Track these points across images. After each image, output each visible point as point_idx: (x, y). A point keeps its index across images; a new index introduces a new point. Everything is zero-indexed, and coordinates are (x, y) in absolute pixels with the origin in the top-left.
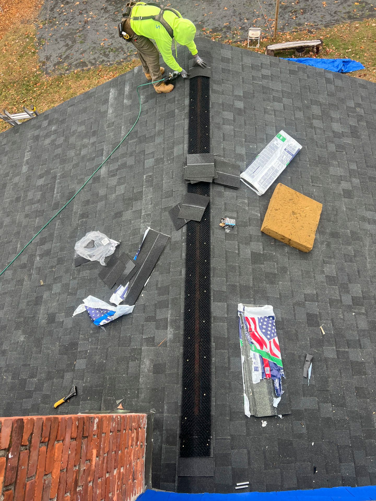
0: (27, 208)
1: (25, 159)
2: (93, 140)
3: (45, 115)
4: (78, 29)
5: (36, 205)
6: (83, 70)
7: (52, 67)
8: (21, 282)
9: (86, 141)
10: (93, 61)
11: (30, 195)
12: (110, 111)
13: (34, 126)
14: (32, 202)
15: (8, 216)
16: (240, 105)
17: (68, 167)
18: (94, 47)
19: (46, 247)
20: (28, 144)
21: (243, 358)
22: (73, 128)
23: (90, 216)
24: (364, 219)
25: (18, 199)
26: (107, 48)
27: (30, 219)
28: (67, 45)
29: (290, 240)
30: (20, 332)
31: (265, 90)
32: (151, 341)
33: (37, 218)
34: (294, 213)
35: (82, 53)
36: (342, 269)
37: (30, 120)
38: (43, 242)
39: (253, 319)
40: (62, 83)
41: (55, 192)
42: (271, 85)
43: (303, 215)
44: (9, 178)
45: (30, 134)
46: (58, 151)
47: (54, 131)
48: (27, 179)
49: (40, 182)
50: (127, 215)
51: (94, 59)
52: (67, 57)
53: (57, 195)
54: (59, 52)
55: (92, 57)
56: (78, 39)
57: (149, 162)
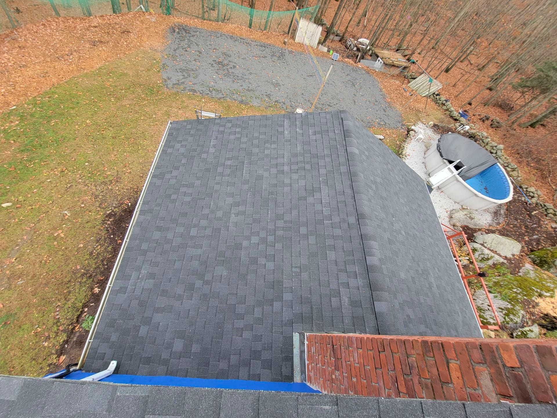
0: (217, 178)
1: (212, 144)
3: (227, 119)
4: (192, 69)
5: (226, 178)
7: (171, 85)
8: (218, 230)
9: (268, 145)
11: (220, 169)
13: (218, 124)
14: (222, 174)
15: (198, 180)
17: (254, 158)
19: (241, 208)
20: (213, 134)
22: (256, 135)
23: (278, 195)
25: (207, 170)
26: (212, 88)
27: (221, 186)
30: (222, 268)
32: (347, 285)
33: (229, 187)
35: (194, 84)
40: (178, 97)
41: (244, 173)
44: (196, 153)
45: (216, 128)
46: (244, 146)
47: (238, 132)
48: (215, 158)
49: (229, 163)
50: (310, 200)
51: (202, 90)
52: (183, 83)
53: (246, 175)
54: (177, 77)
55: (201, 89)
56: (191, 74)
57: (323, 171)
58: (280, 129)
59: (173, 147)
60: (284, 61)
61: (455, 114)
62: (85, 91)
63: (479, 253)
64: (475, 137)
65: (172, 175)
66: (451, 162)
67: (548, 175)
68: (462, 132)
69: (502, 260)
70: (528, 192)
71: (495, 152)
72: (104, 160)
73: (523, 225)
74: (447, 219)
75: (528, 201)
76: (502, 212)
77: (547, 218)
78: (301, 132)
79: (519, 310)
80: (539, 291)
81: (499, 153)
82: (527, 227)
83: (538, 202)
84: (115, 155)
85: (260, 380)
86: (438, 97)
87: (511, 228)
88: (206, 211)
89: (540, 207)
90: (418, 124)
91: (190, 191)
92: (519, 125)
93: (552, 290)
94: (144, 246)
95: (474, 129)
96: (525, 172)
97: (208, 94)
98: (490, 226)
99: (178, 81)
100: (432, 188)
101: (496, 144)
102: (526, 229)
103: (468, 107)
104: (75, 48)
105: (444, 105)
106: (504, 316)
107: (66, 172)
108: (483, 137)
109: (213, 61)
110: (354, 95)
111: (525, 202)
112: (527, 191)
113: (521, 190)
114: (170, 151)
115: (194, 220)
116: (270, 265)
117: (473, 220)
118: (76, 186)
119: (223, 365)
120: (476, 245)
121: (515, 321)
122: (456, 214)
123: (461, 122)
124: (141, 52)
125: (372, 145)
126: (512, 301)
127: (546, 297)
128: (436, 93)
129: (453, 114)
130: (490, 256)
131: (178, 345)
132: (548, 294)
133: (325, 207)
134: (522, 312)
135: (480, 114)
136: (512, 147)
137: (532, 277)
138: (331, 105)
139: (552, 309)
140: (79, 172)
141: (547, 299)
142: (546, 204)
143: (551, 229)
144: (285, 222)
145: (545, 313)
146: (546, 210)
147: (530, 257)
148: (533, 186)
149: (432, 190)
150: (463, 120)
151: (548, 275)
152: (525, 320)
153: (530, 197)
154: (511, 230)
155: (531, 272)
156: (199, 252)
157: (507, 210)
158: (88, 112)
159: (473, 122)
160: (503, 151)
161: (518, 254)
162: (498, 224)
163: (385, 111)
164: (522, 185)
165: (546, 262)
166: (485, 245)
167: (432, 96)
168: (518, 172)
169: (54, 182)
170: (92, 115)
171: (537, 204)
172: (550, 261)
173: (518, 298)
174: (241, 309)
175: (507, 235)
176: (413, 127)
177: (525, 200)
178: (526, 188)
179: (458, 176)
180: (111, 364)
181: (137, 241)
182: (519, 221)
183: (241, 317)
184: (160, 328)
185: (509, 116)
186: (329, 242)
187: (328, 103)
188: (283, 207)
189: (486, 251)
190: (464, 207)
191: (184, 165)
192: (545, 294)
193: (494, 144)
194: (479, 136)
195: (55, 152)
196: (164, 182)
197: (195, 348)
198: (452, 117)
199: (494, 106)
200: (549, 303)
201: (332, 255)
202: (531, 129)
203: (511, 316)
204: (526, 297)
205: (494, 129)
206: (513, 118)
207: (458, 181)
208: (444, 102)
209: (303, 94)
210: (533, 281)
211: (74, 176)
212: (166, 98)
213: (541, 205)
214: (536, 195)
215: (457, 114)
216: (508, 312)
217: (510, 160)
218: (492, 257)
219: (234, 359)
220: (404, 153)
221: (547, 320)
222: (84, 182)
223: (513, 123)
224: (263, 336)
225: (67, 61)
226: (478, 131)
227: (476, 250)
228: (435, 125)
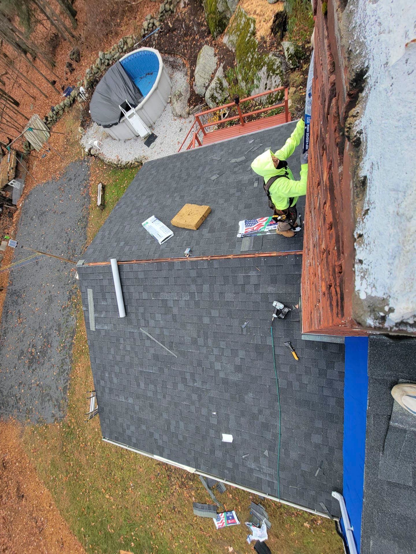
0: (159, 397)
1: (124, 400)
2: (122, 341)
3: (96, 384)
4: (41, 391)
5: (158, 388)
6: (69, 389)
7: (60, 413)
8: (211, 399)
9: (121, 347)
10: (65, 381)
11: (150, 394)
12: (106, 327)
13: (102, 393)
14: (155, 393)
15: (162, 415)
16: (122, 244)
17: (136, 361)
18: (56, 379)
19: (188, 376)
20: (113, 398)
21: (267, 233)
22: (111, 357)
23: (172, 341)
24: (196, 190)
25: (151, 406)
26: (60, 370)
27: (167, 394)
28: (49, 400)
29: (203, 216)
30: (246, 397)
31: (117, 233)
32: (257, 286)
33: (167, 387)
34: (189, 215)
35: (58, 389)
36: (222, 197)
37: (97, 398)
38: (184, 380)
39: (246, 230)
40: (74, 406)
41: (152, 371)
42: (115, 231)
43: (190, 211)
44: (134, 415)
45: (107, 397)
46: (124, 370)
47: (109, 375)
48: (138, 398)
49: (142, 385)
50: (175, 311)
51: (64, 380)
52: (57, 400)
53: (154, 370)
54: (51, 407)
55: (62, 381)
56: (47, 392)
57: (145, 296)
58: (103, 333)
59: (130, 437)
60: (23, 290)
61: (67, 101)
62: (74, 501)
63: (215, 92)
64: (91, 82)
65: (158, 438)
66: (122, 115)
67: (129, 5)
68: (87, 95)
69: (221, 69)
70: (149, 29)
71: (107, 61)
72: (146, 478)
73: (184, 38)
74: (183, 120)
75: (158, 30)
76: (171, 59)
77: (175, 11)
78: (104, 313)
79: (269, 58)
80: (249, 35)
81: (108, 56)
82: (186, 35)
83: (158, 19)
84: (141, 467)
85: (344, 372)
86: (49, 119)
87: (187, 52)
88: (193, 409)
89: (164, 17)
90: (82, 144)
91: (173, 422)
92: (75, 29)
93: (248, 20)
94: (230, 465)
95: (83, 81)
96: (126, 29)
97: (67, 374)
98: (186, 75)
99: (55, 406)
100: (151, 134)
101: (99, 60)
102: (187, 36)
103: (58, 85)
104: (28, 515)
105: (57, 113)
106: (275, 75)
107: (161, 515)
108: (91, 73)
109: (29, 369)
110: (54, 213)
111: (160, 33)
112: (147, 30)
113: (147, 36)
114: (134, 440)
115: (202, 420)
116: (242, 353)
117: (183, 94)
118: (173, 504)
119: (332, 402)
120: (208, 95)
121: (279, 64)
122: (177, 111)
123: (76, 95)
124: (25, 448)
125: (112, 234)
126: (261, 64)
127: (255, 28)
128: (45, 121)
129: (68, 103)
130: (217, 82)
131: (317, 439)
132: (252, 25)
133: (182, 298)
134: (270, 55)
135: (65, 73)
136: (100, 40)
137: (236, 39)
138: (68, 239)
139: (266, 24)
140: (160, 502)
141: (257, 26)
142: (160, 11)
143: (186, 9)
144: (199, 336)
145: (270, 30)
146: (166, 11)
147: (217, 37)
148: (142, 22)
149: (153, 134)
150: (73, 93)
151: (233, 21)
152: (278, 53)
153: (154, 27)
154: (189, 52)
155: (231, 38)
156: (232, 417)
157: (169, 54)
158: (97, 497)
159: (75, 81)
160: (106, 53)
161: (213, 49)
162: (184, 65)
163: (70, 180)
164: (142, 35)
165: (220, 21)
166: (206, 85)
167: (49, 125)
168: (128, 38)
169: (172, 525)
170: (100, 493)
171: (161, 21)
172: (219, 17)
173: (258, 57)
174: (283, 383)
175: (196, 57)
176: (87, 150)
177: (157, 33)
178: (144, 30)
179: (137, 108)
180: (335, 497)
181: (225, 471)
182: (180, 42)
183: (290, 384)
184: (303, 453)
185: (65, 40)
186: (217, 298)
187: (67, 242)
188: (184, 337)
189: (213, 85)
190: (169, 101)
191: (148, 428)
192: (252, 28)
193: (98, 61)
194: (90, 77)
195: (141, 526)
196: (167, 446)
197: (318, 424)
198: (71, 105)
199: (55, 55)
200: (260, 25)
201: (229, 296)
202: (79, 16)
203: (275, 67)
204: (255, 49)
205: (82, 59)
206: (66, 34)
207: (142, 108)
208: (54, 112)
209: (58, 271)
210: (240, 39)
211: (164, 506)
212: (76, 418)
213: (161, 16)
214: (152, 21)
215: (67, 99)
216: (271, 70)
217: (115, 45)
218: (219, 79)
219: (326, 392)
220: (115, 163)
221: (277, 30)
222: (169, 496)
223: (73, 37)
224: (306, 365)
225: (43, 522)
226: (84, 78)
227: (213, 95)
228: (82, 125)
